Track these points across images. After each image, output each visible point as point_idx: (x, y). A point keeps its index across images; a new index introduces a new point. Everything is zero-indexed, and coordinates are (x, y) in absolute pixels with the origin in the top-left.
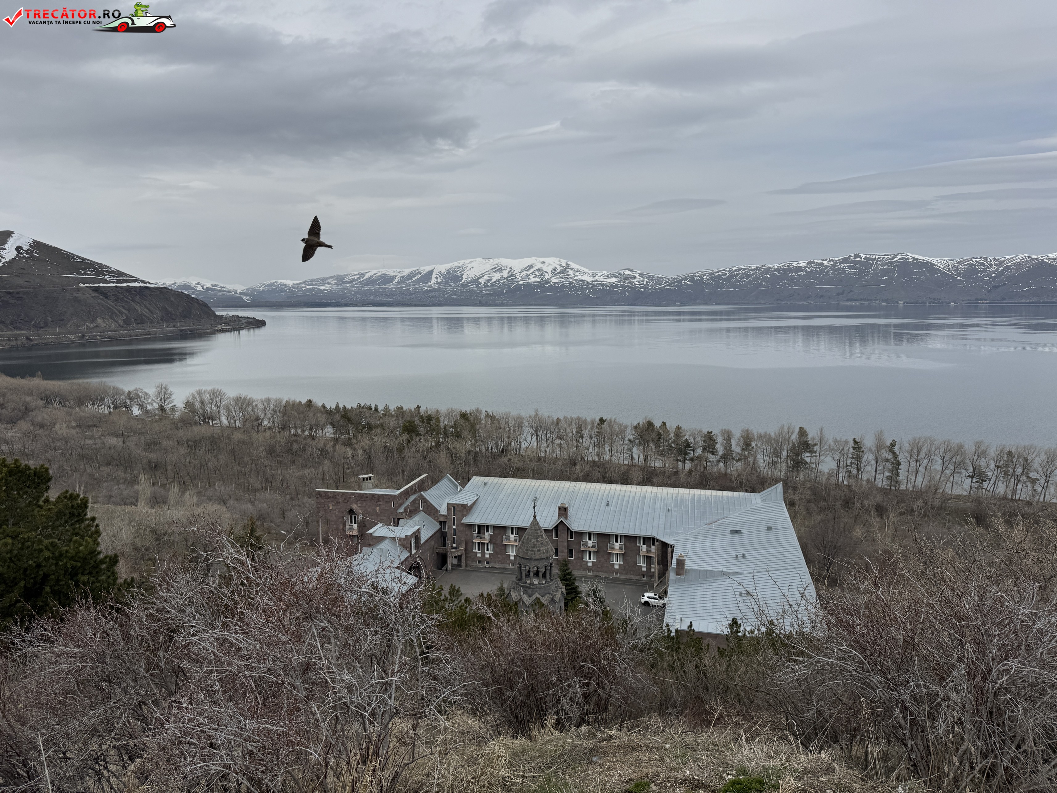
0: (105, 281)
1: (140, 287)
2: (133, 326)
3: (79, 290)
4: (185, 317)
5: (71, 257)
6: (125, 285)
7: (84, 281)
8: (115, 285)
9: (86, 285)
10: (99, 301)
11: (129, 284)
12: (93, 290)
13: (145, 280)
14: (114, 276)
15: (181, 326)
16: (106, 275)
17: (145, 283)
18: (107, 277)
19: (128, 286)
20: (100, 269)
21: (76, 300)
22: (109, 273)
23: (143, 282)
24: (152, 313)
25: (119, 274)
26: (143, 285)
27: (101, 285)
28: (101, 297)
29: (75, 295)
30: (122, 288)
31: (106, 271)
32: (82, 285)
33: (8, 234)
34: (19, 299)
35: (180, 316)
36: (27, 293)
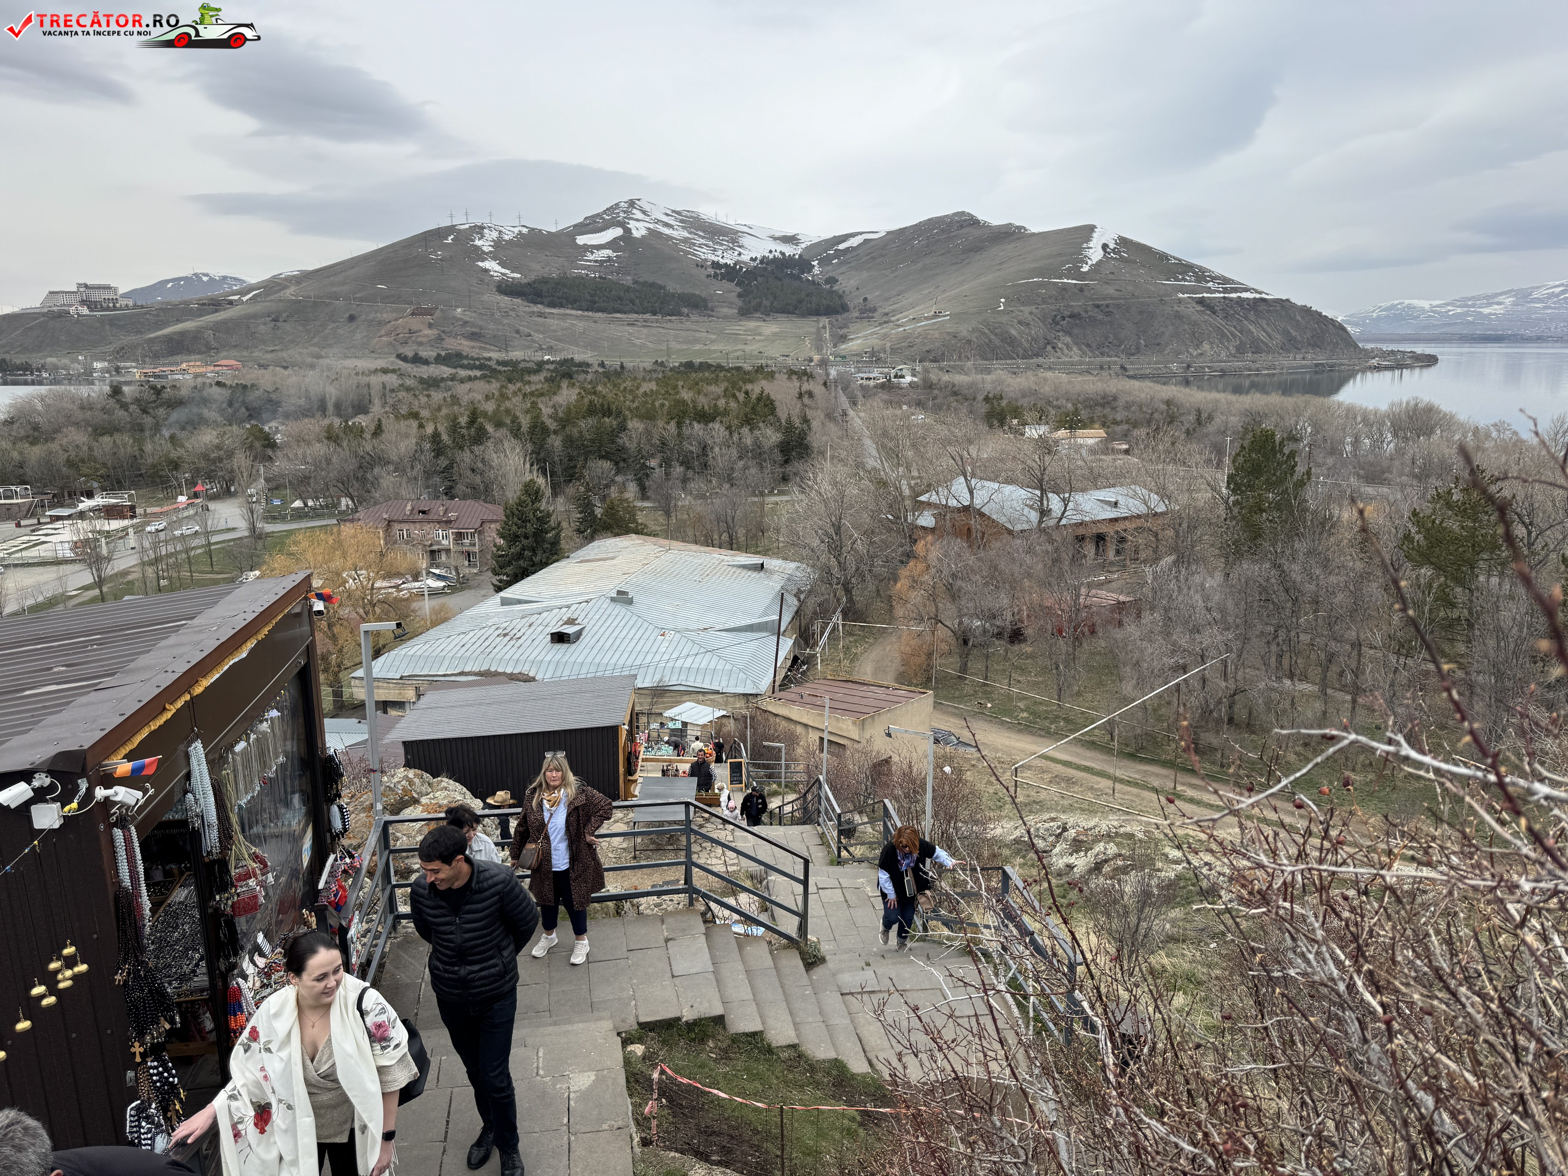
0: (1209, 290)
1: (1255, 298)
2: (1250, 356)
3: (1180, 301)
4: (1314, 345)
5: (1163, 257)
6: (1234, 295)
7: (1184, 289)
8: (1222, 295)
9: (1186, 295)
10: (1206, 318)
11: (1239, 294)
12: (1197, 303)
13: (1260, 289)
14: (1218, 283)
15: (1313, 359)
16: (1208, 281)
17: (1260, 293)
18: (1210, 284)
19: (1240, 297)
20: (1201, 275)
21: (1178, 316)
22: (1213, 279)
23: (1257, 292)
24: (1270, 336)
25: (1226, 280)
26: (1258, 296)
27: (1205, 295)
28: (1208, 312)
29: (1176, 308)
30: (1231, 299)
31: (1208, 276)
32: (1181, 295)
33: (1091, 229)
34: (1108, 314)
35: (1310, 344)
36: (1118, 306)
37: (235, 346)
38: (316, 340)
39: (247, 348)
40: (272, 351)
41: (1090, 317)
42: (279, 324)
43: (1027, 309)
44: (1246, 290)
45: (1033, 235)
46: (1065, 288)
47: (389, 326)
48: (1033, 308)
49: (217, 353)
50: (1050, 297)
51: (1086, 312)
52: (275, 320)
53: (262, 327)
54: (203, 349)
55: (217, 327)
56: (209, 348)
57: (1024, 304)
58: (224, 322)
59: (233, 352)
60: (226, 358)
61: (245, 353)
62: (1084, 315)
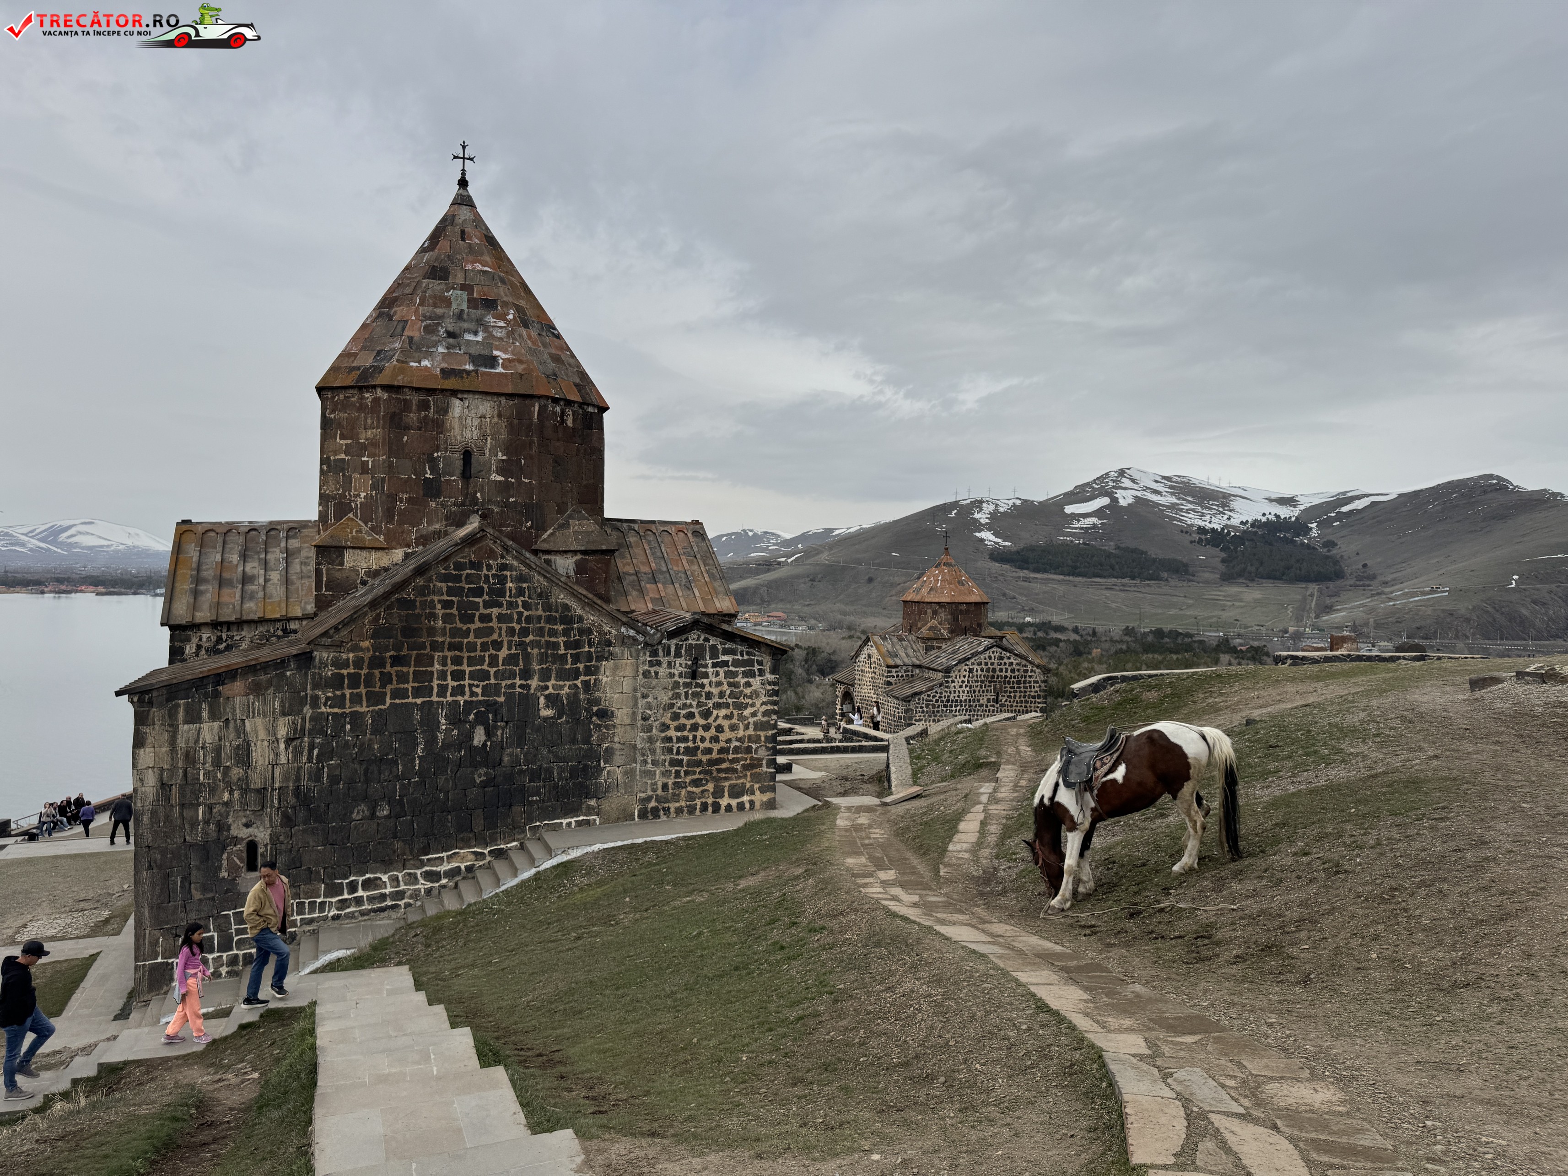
37: (782, 600)
38: (842, 597)
39: (790, 602)
40: (809, 605)
42: (815, 583)
43: (1545, 588)
47: (899, 587)
48: (1554, 587)
49: (768, 605)
52: (813, 580)
53: (803, 585)
54: (759, 601)
55: (770, 585)
56: (763, 601)
57: (1542, 582)
58: (775, 581)
59: (780, 606)
60: (776, 610)
61: (788, 606)
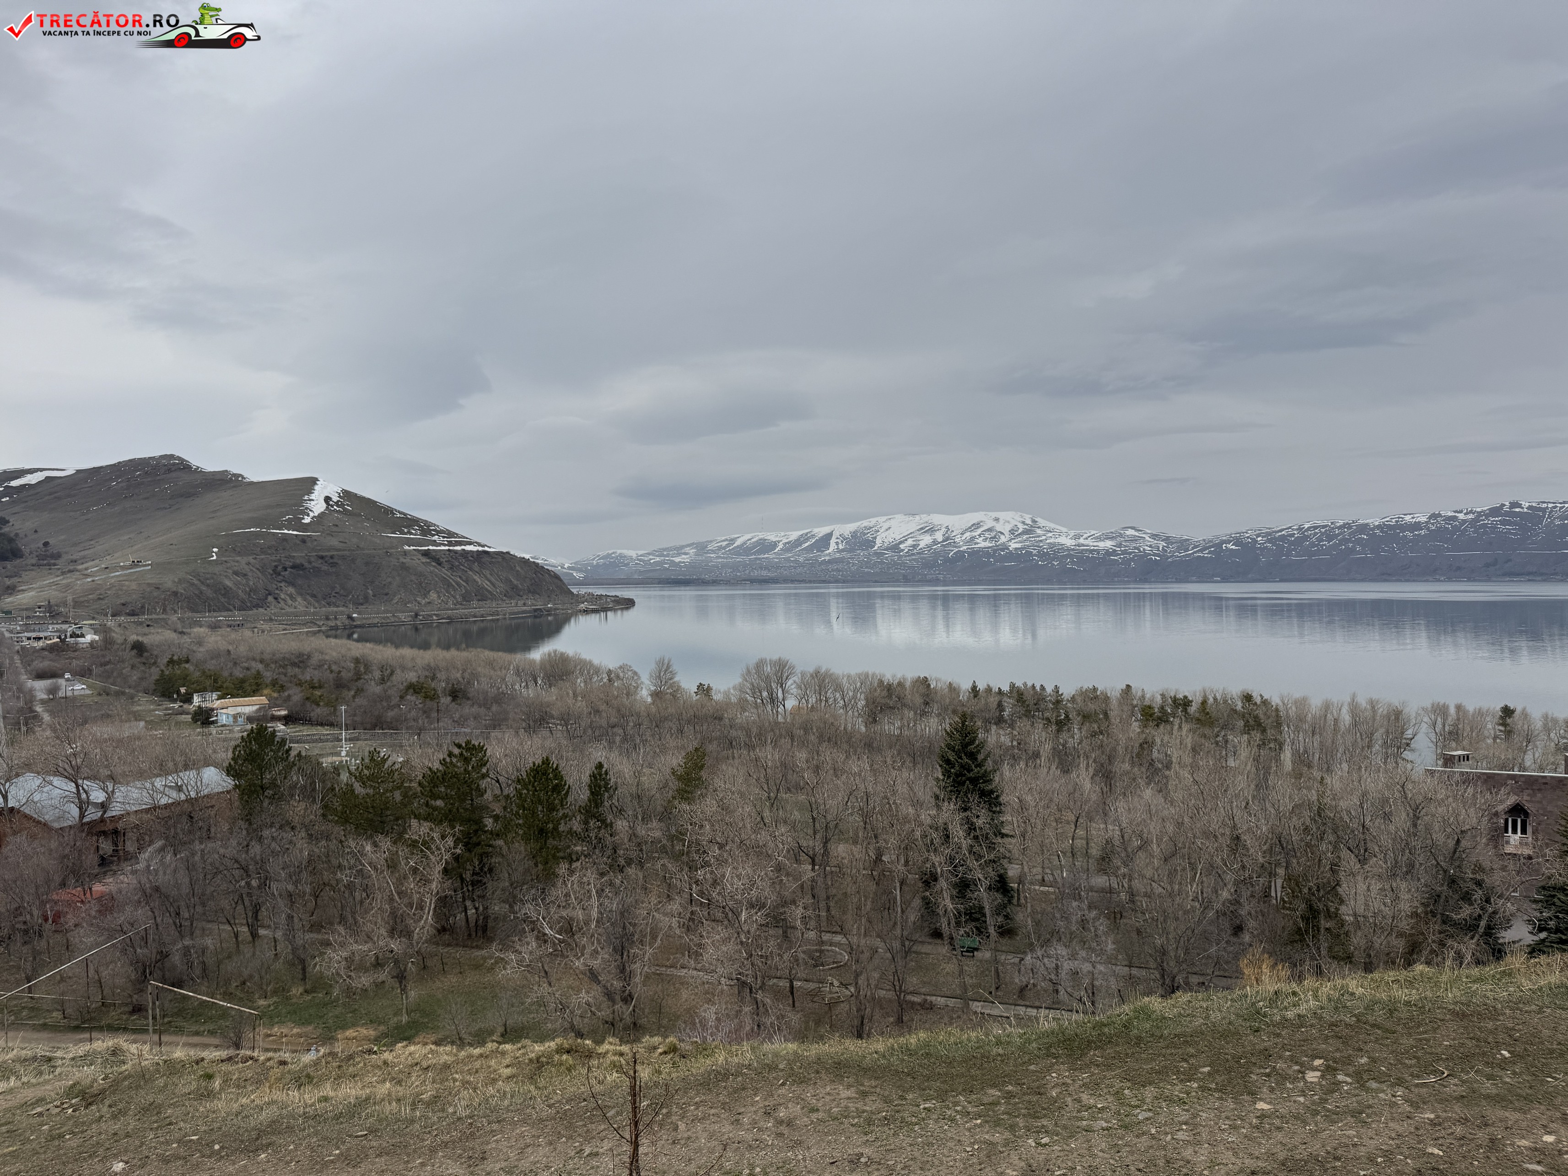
0: (434, 543)
1: (478, 551)
2: (475, 603)
3: (405, 553)
4: (534, 592)
5: (389, 511)
6: (458, 548)
7: (410, 542)
8: (447, 548)
9: (412, 548)
10: (432, 569)
11: (463, 547)
12: (423, 555)
13: (483, 542)
14: (444, 537)
15: (533, 605)
16: (434, 535)
17: (483, 546)
18: (436, 538)
19: (464, 550)
20: (426, 528)
21: (404, 567)
22: (438, 532)
23: (480, 545)
24: (494, 586)
25: (451, 534)
26: (480, 549)
27: (431, 548)
28: (434, 564)
29: (402, 560)
30: (456, 552)
31: (433, 530)
32: (407, 548)
33: (313, 481)
34: (334, 565)
35: (529, 591)
36: (343, 558)
41: (314, 568)
43: (243, 560)
44: (470, 543)
45: (252, 483)
46: (285, 538)
48: (250, 559)
50: (270, 547)
51: (310, 562)
57: (239, 554)
62: (306, 565)
